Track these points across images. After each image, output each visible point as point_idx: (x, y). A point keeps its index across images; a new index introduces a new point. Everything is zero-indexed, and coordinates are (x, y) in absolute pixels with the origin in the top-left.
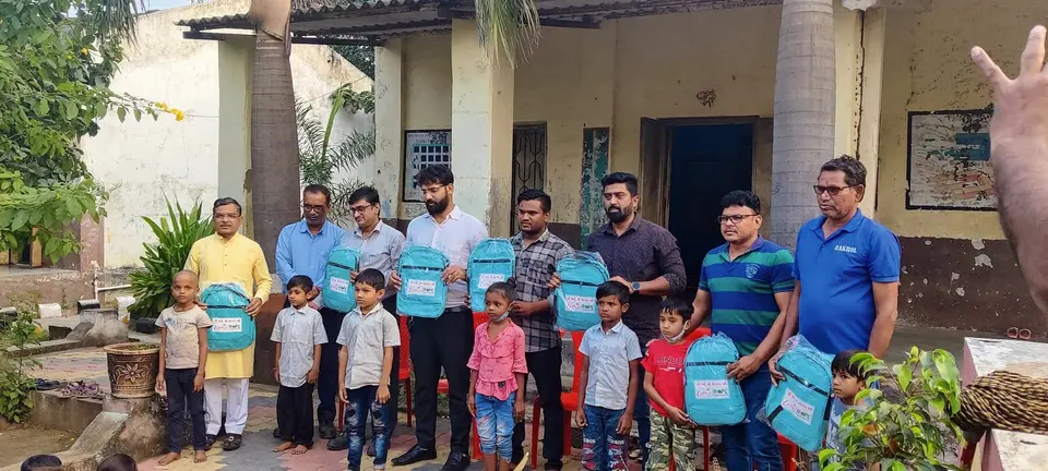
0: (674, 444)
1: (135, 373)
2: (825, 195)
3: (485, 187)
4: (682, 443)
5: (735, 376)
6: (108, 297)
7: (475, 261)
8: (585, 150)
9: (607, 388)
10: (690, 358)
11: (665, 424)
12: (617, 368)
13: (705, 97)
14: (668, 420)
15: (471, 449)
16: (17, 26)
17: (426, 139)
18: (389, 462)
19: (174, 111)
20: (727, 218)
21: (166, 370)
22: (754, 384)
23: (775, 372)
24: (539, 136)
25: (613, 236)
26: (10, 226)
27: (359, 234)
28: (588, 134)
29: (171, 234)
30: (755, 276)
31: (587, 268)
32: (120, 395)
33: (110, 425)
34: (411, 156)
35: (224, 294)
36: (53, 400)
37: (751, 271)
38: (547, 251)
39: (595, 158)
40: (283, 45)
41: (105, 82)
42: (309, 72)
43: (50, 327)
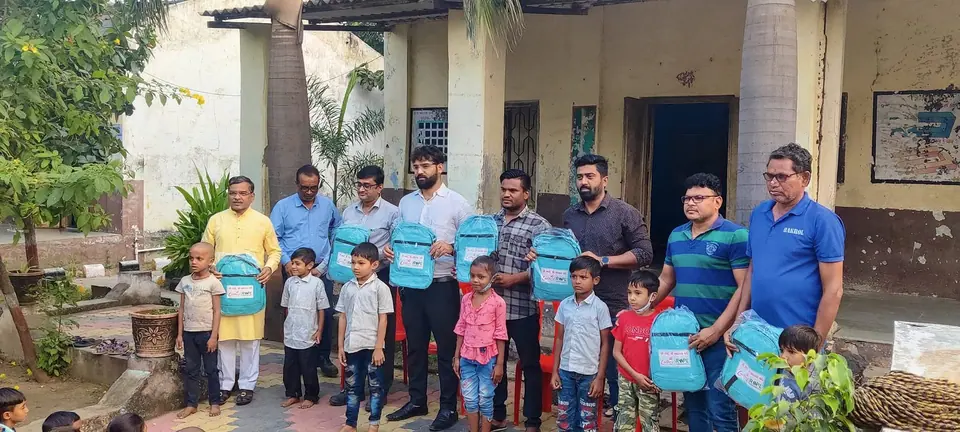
0: (640, 408)
1: (156, 336)
2: (774, 181)
3: (479, 163)
4: (647, 407)
5: (696, 347)
6: (147, 258)
7: (462, 236)
8: (574, 126)
9: (580, 355)
10: (655, 329)
11: (632, 388)
12: (589, 336)
13: (685, 78)
14: (635, 385)
15: (458, 406)
16: (54, 20)
17: (430, 117)
18: (383, 418)
19: (196, 96)
20: (690, 198)
21: (184, 332)
22: (713, 354)
23: (729, 344)
24: (532, 113)
25: (585, 213)
26: (45, 203)
27: (360, 209)
28: (577, 113)
29: (201, 202)
30: (714, 253)
31: (560, 244)
32: (143, 355)
33: (135, 381)
34: (417, 131)
35: (236, 264)
36: (87, 355)
37: (711, 249)
38: (526, 227)
39: (583, 134)
40: (296, 33)
41: (140, 66)
42: (329, 52)
43: (93, 286)
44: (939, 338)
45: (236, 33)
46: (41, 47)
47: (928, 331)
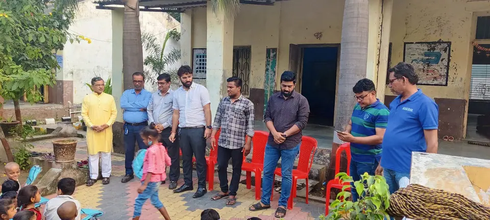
1: (65, 152)
3: (221, 73)
6: (75, 116)
8: (267, 57)
13: (318, 35)
17: (201, 52)
19: (87, 39)
24: (248, 51)
26: (11, 89)
27: (160, 94)
28: (268, 51)
32: (58, 161)
33: (55, 174)
34: (195, 59)
36: (38, 161)
37: (366, 117)
39: (271, 61)
40: (136, 11)
41: (66, 27)
42: (159, 24)
43: (47, 129)
44: (435, 161)
45: (110, 11)
46: (10, 15)
47: (429, 157)
